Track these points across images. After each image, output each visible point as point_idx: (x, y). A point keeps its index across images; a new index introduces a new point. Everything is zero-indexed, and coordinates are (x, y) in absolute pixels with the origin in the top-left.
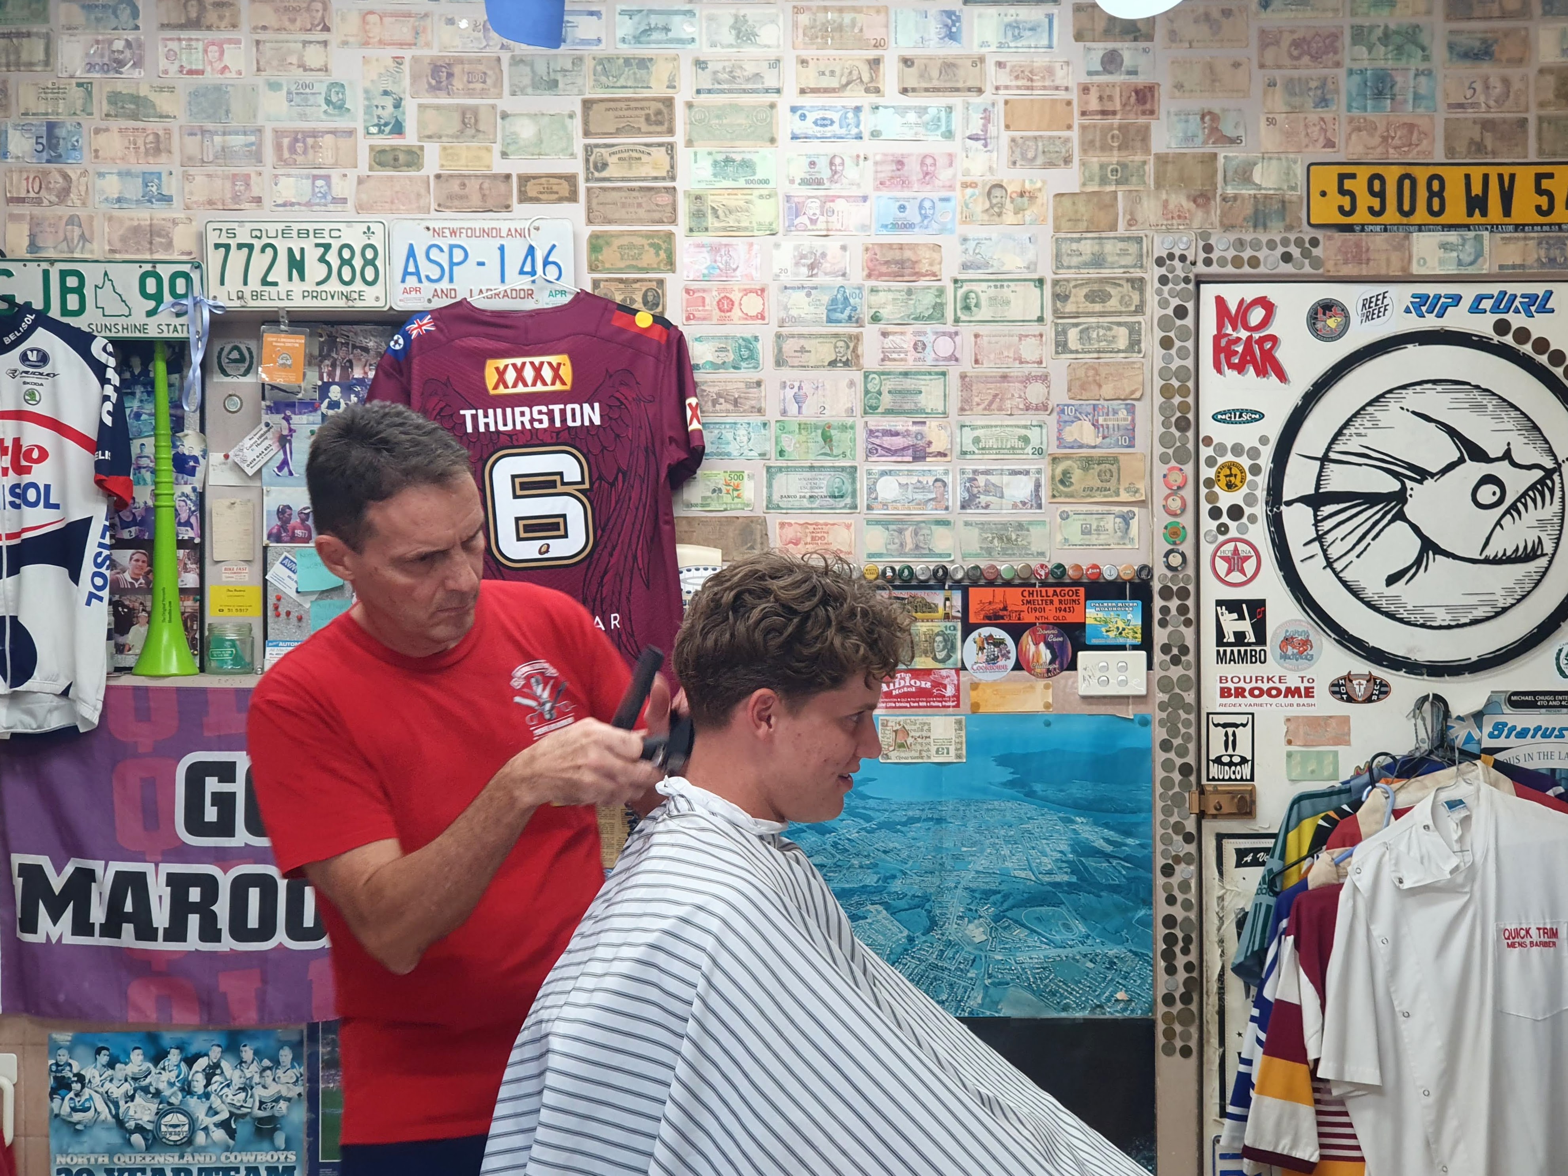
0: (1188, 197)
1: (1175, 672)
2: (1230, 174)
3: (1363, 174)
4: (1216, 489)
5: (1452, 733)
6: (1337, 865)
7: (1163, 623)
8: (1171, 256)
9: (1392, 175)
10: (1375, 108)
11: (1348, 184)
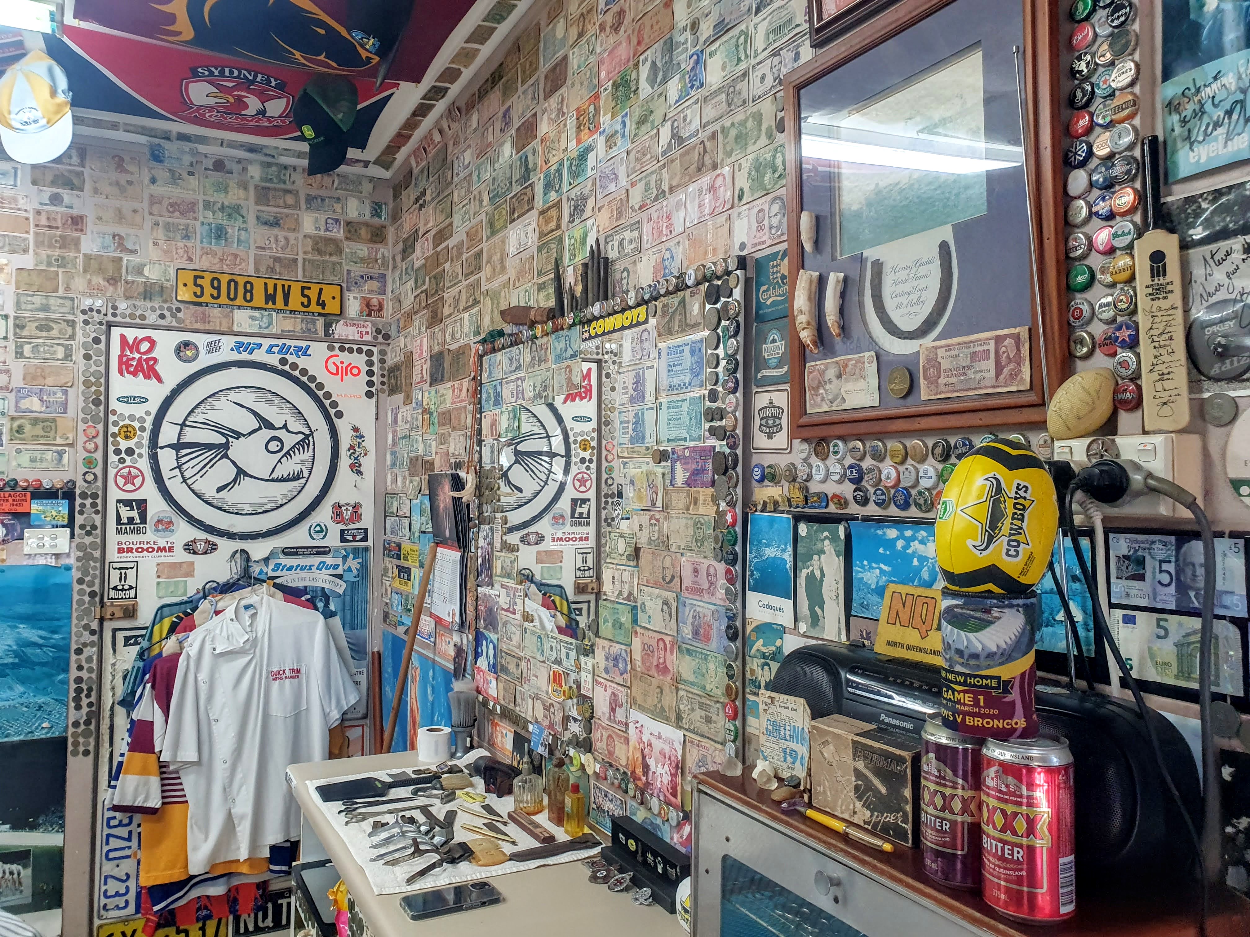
0: (104, 279)
1: (88, 540)
2: (130, 269)
3: (208, 277)
4: (118, 439)
5: (251, 570)
6: (180, 642)
7: (81, 513)
8: (91, 310)
9: (224, 279)
10: (216, 244)
11: (199, 281)
